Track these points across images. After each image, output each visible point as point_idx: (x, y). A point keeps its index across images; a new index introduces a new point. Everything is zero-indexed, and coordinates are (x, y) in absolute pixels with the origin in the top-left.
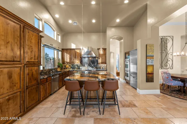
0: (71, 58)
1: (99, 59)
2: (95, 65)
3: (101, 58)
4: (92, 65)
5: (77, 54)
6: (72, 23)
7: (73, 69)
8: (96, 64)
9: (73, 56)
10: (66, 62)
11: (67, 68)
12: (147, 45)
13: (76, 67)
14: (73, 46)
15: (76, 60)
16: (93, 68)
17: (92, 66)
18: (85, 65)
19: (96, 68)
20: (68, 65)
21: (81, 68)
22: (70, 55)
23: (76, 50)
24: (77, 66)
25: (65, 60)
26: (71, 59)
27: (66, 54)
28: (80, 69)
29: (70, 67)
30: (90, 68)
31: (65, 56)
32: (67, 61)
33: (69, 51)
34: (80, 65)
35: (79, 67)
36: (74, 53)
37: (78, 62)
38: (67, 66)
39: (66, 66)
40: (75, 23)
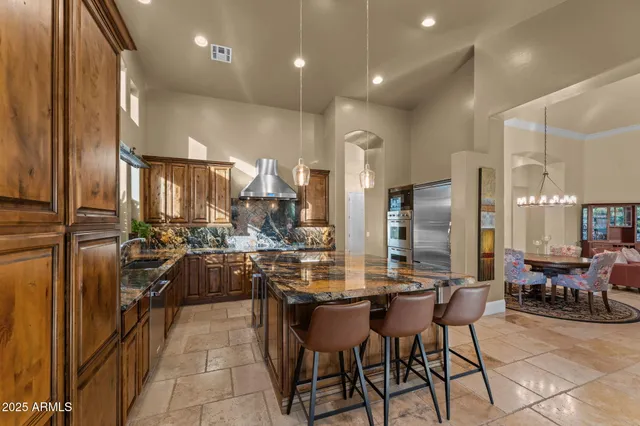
0: (189, 201)
1: (306, 207)
2: (285, 231)
3: (310, 206)
4: (277, 231)
5: (217, 185)
6: (209, 46)
7: (194, 247)
8: (289, 226)
9: (199, 193)
10: (166, 216)
11: (164, 245)
12: (480, 170)
13: (210, 237)
14: (196, 151)
15: (213, 210)
16: (279, 240)
17: (274, 235)
18: (249, 231)
19: (289, 240)
20: (170, 231)
21: (229, 241)
22: (187, 189)
23: (212, 169)
24: (215, 234)
25: (157, 207)
26: (187, 203)
27: (163, 180)
28: (226, 246)
29: (179, 239)
30: (269, 243)
31: (158, 188)
32: (169, 213)
33: (178, 169)
34: (226, 231)
35: (223, 236)
36: (204, 180)
37: (223, 216)
38: (168, 233)
39: (160, 234)
40: (222, 51)
